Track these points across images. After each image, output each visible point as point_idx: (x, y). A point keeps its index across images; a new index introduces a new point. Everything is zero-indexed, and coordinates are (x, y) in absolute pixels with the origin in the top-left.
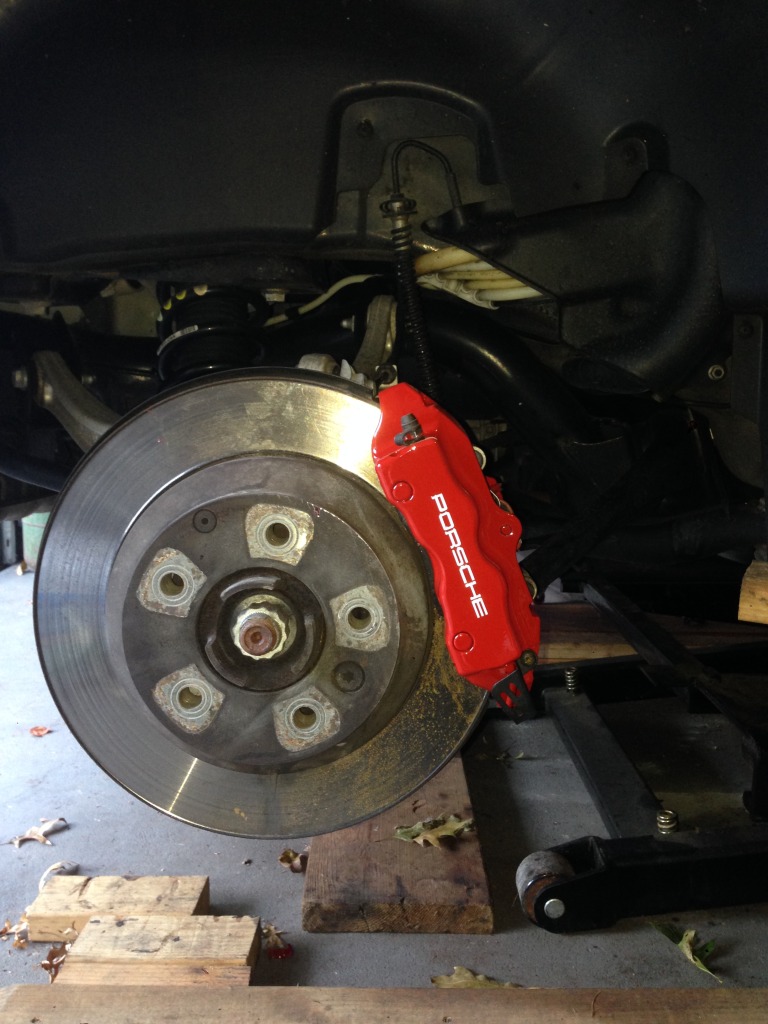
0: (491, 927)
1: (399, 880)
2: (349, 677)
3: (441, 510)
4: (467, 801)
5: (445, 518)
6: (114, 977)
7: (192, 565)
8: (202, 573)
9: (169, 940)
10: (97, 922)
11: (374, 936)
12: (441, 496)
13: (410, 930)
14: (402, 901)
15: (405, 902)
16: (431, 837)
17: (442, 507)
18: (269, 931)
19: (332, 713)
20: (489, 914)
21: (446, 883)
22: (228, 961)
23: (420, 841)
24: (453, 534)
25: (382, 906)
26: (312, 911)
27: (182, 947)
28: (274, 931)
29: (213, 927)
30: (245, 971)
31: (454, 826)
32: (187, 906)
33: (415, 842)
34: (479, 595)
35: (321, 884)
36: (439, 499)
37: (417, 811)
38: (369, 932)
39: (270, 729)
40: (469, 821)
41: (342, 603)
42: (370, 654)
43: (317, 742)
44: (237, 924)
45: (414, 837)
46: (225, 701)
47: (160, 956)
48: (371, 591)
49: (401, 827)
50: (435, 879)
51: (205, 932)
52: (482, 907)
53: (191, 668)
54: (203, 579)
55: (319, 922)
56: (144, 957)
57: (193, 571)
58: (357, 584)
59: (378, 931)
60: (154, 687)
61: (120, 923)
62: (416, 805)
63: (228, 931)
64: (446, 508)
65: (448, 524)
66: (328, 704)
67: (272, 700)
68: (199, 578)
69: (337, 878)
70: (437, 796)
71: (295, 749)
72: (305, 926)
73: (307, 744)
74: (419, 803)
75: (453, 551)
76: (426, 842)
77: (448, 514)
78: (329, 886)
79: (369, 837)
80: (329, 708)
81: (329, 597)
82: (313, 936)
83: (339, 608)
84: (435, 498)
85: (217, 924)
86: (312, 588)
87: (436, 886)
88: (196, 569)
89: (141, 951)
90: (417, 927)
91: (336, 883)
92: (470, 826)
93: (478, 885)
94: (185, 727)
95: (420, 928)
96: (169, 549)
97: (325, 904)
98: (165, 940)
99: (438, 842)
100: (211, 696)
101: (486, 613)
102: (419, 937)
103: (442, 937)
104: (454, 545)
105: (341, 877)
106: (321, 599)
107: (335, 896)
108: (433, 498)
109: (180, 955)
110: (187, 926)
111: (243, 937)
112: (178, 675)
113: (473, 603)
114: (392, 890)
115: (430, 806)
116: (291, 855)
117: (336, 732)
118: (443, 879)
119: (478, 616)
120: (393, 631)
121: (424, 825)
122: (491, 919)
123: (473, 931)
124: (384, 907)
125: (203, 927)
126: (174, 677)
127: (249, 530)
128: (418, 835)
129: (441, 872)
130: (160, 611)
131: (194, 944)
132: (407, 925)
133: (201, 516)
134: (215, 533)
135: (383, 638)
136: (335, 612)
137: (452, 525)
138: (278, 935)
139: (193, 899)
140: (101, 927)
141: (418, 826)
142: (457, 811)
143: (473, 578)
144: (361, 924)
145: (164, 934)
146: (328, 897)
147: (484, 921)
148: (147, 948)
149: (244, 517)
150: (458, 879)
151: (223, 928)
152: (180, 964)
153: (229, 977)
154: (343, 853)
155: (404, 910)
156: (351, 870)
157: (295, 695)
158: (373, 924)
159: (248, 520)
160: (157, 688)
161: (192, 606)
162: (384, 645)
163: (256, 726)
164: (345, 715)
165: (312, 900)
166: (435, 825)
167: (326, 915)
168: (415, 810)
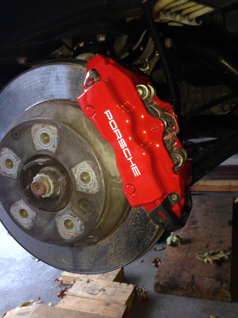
0: (230, 300)
1: (193, 277)
2: (85, 206)
3: (110, 119)
4: (230, 245)
5: (112, 123)
6: (79, 303)
7: (15, 155)
8: (19, 158)
9: (102, 291)
10: (81, 280)
11: (181, 297)
12: (109, 111)
13: (196, 297)
14: (192, 286)
15: (193, 286)
16: (210, 260)
17: (110, 117)
18: (142, 290)
19: (80, 222)
20: (229, 294)
21: (212, 280)
22: (119, 302)
23: (205, 260)
24: (117, 132)
25: (184, 287)
26: (157, 285)
27: (105, 294)
28: (144, 290)
29: (118, 287)
30: (124, 307)
31: (222, 255)
32: (112, 277)
33: (203, 261)
34: (135, 164)
35: (162, 274)
36: (108, 113)
37: (209, 248)
38: (179, 295)
39: (56, 229)
40: (229, 254)
41: (76, 170)
42: (92, 195)
43: (75, 236)
44: (127, 287)
45: (204, 259)
46: (37, 215)
47: (97, 297)
48: (88, 163)
49: (199, 254)
50: (208, 277)
51: (115, 289)
52: (226, 292)
53: (22, 201)
54: (20, 161)
55: (160, 289)
56: (91, 296)
57: (16, 158)
58: (82, 161)
59: (183, 296)
60: (10, 209)
61: (88, 282)
62: (208, 245)
63: (123, 290)
64: (112, 118)
65: (114, 127)
66: (77, 218)
67: (54, 216)
68: (18, 160)
69: (169, 273)
70: (218, 242)
71: (67, 239)
72: (155, 290)
73: (72, 237)
74: (210, 244)
75: (119, 141)
76: (208, 261)
77: (113, 121)
78: (165, 275)
79: (186, 257)
80: (78, 220)
81: (71, 167)
82: (158, 294)
83: (76, 173)
84: (106, 112)
85: (120, 286)
86: (63, 163)
87: (208, 281)
88: (16, 156)
89: (91, 294)
90: (199, 296)
91: (168, 275)
92: (228, 256)
93: (226, 282)
94: (24, 226)
95: (200, 297)
96: (6, 148)
97: (161, 283)
98: (100, 290)
99: (212, 262)
100: (31, 213)
101: (140, 174)
102: (199, 300)
103: (209, 301)
104: (119, 138)
105: (170, 273)
106: (67, 169)
107: (166, 280)
108: (105, 113)
109: (103, 297)
110: (109, 286)
111: (127, 293)
112: (18, 204)
113: (132, 169)
114: (189, 280)
115: (214, 246)
116: (158, 260)
117: (82, 232)
118: (212, 277)
119: (136, 176)
120: (101, 184)
121: (209, 254)
122: (230, 297)
123: (223, 301)
124: (185, 287)
125: (115, 287)
126: (17, 204)
127: (33, 137)
128: (205, 258)
129: (211, 274)
130: (7, 176)
131: (109, 293)
132: (195, 295)
133: (14, 132)
134: (21, 140)
135: (97, 187)
136: (74, 174)
137: (116, 127)
138: (145, 292)
139: (114, 275)
140: (82, 282)
141: (206, 254)
142: (225, 249)
143: (130, 155)
144: (176, 292)
145: (101, 288)
146: (163, 280)
147: (227, 297)
148: (93, 293)
149: (31, 131)
150: (219, 278)
151: (121, 288)
152: (102, 301)
153: (117, 309)
154: (174, 262)
155: (193, 289)
156: (175, 269)
157: (63, 214)
158: (181, 293)
159: (32, 132)
160: (11, 209)
161: (18, 173)
162: (97, 191)
163: (50, 227)
164: (85, 224)
165: (157, 281)
166: (214, 254)
167: (162, 287)
168: (207, 247)
